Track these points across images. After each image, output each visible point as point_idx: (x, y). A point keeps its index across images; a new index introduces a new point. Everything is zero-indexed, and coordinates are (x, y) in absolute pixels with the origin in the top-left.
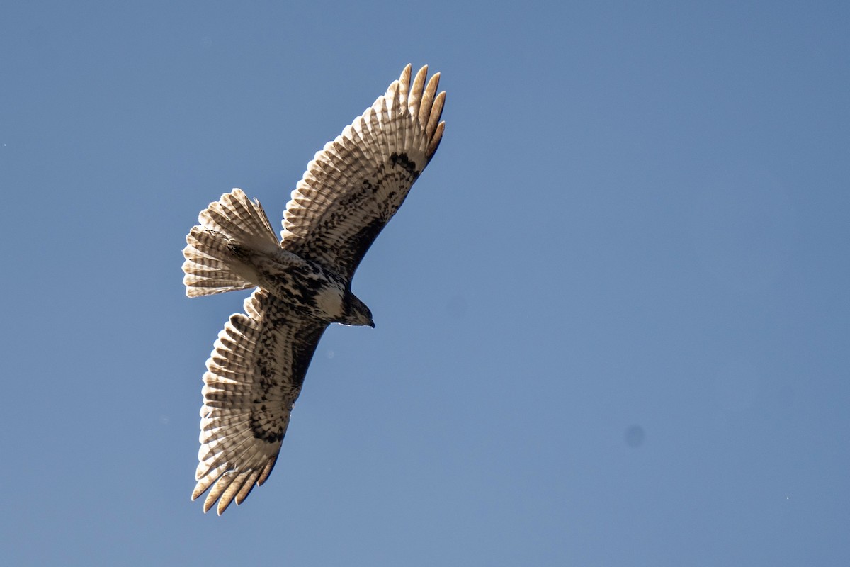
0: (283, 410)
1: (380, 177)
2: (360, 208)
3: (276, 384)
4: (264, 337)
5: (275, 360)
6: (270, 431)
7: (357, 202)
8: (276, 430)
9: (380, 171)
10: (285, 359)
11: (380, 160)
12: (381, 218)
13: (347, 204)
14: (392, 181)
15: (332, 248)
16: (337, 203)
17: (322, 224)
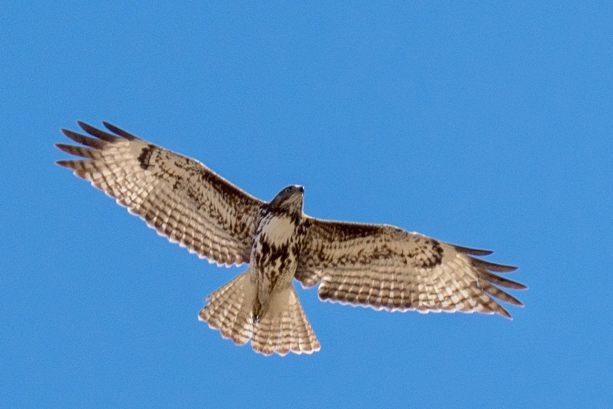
0: (408, 241)
3: (385, 246)
6: (433, 251)
8: (430, 247)
10: (358, 244)
11: (151, 177)
12: (201, 173)
14: (166, 166)
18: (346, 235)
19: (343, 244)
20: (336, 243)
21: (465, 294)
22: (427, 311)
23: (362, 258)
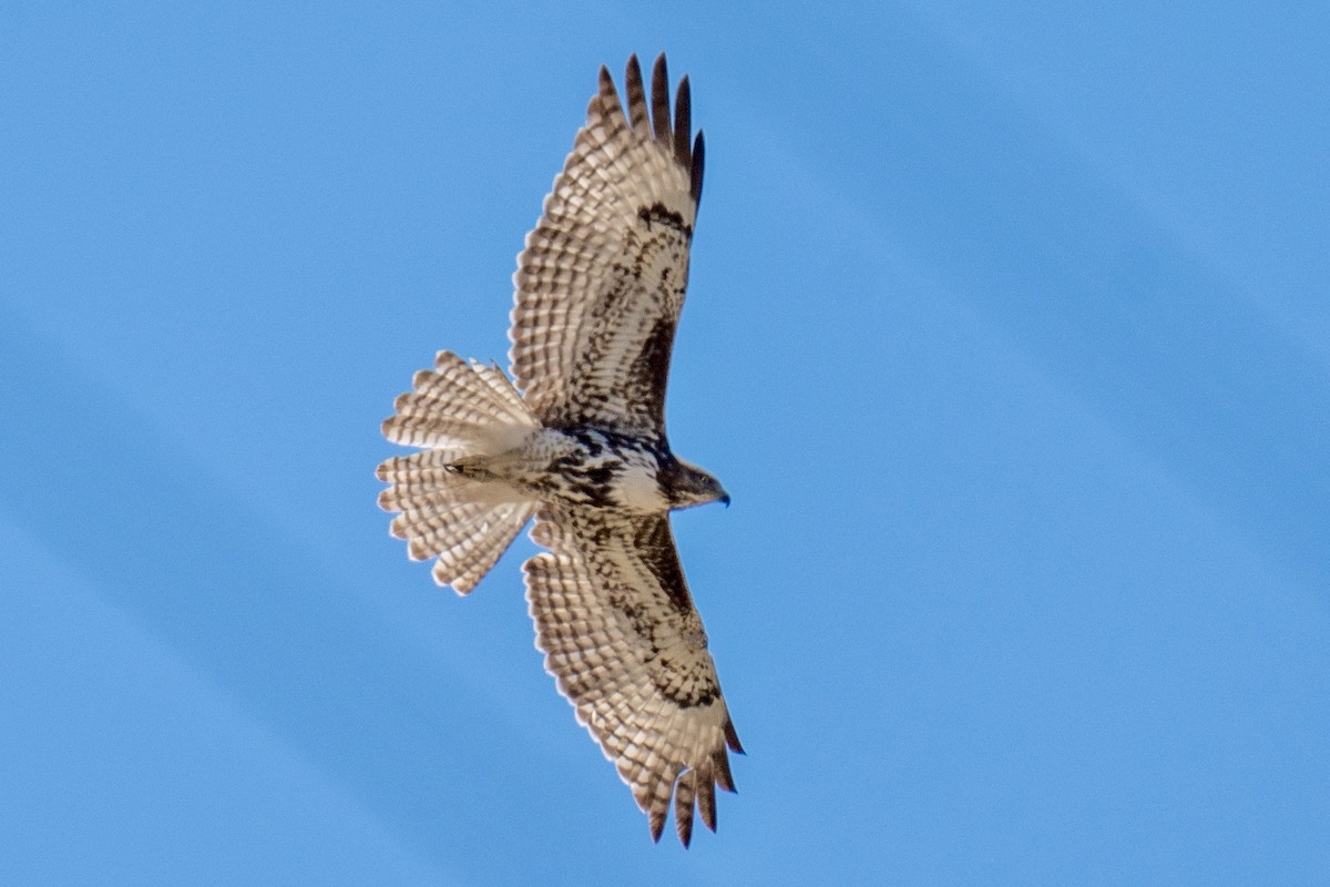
0: (692, 652)
1: (635, 251)
2: (627, 309)
3: (657, 622)
4: (594, 566)
5: (633, 590)
6: (696, 690)
7: (620, 303)
8: (703, 684)
9: (631, 243)
10: (645, 581)
11: (623, 226)
12: (665, 317)
13: (605, 312)
14: (656, 251)
15: (614, 392)
16: (588, 317)
17: (580, 359)
18: (655, 564)
19: (639, 561)
20: (635, 552)
21: (651, 760)
22: (582, 724)
23: (618, 596)
